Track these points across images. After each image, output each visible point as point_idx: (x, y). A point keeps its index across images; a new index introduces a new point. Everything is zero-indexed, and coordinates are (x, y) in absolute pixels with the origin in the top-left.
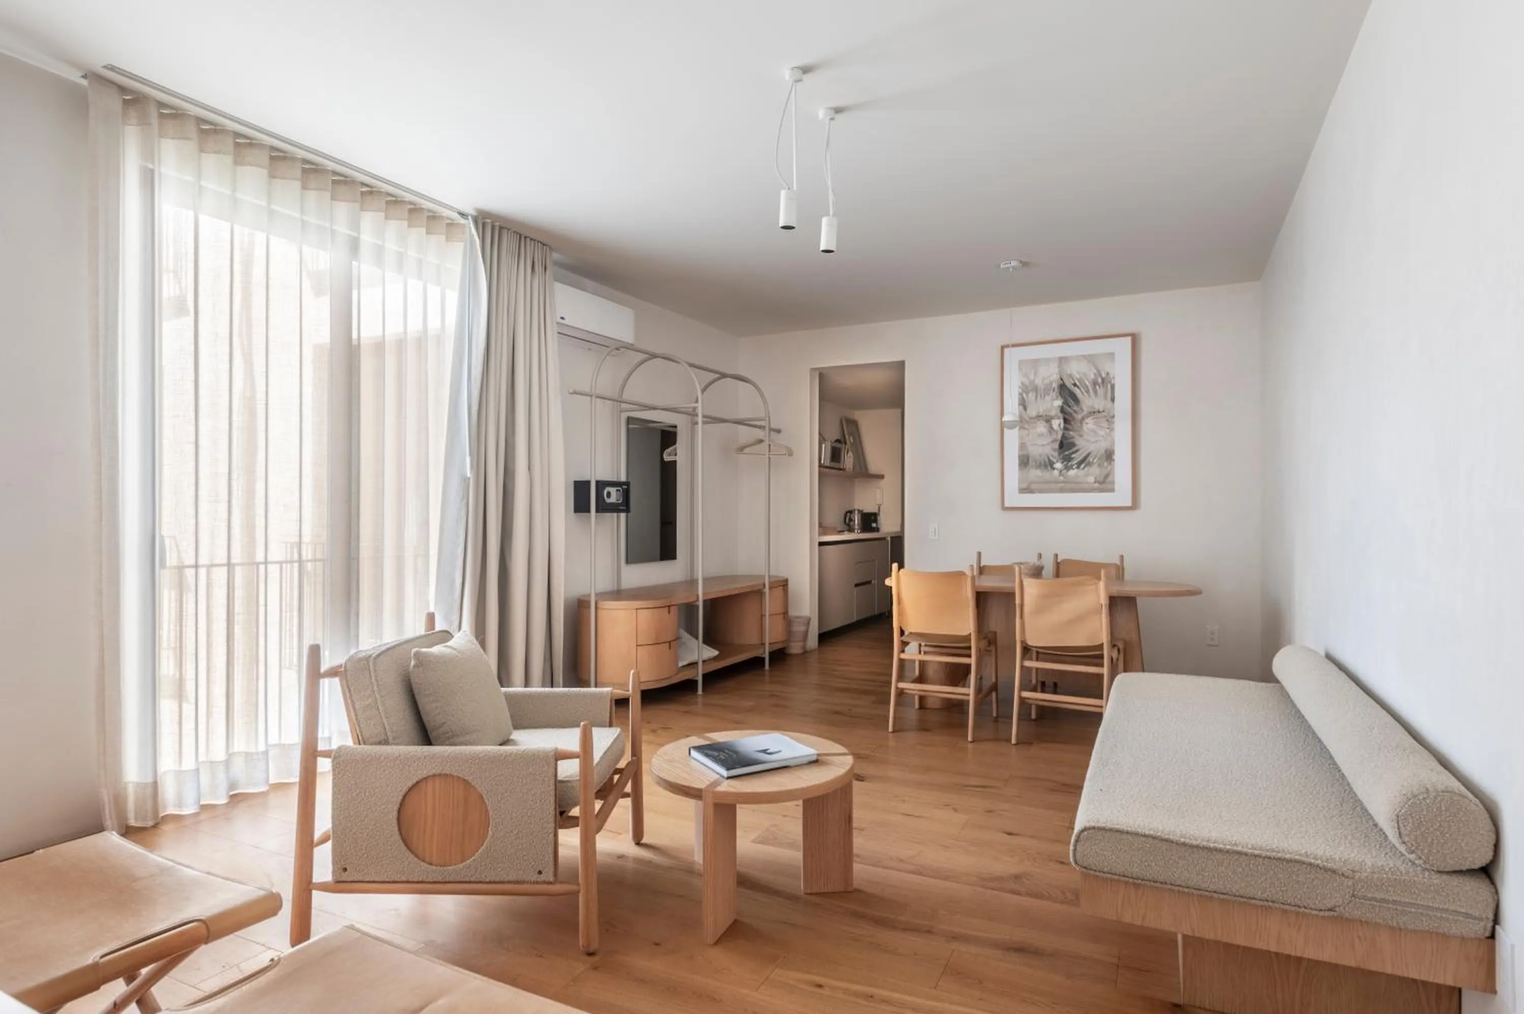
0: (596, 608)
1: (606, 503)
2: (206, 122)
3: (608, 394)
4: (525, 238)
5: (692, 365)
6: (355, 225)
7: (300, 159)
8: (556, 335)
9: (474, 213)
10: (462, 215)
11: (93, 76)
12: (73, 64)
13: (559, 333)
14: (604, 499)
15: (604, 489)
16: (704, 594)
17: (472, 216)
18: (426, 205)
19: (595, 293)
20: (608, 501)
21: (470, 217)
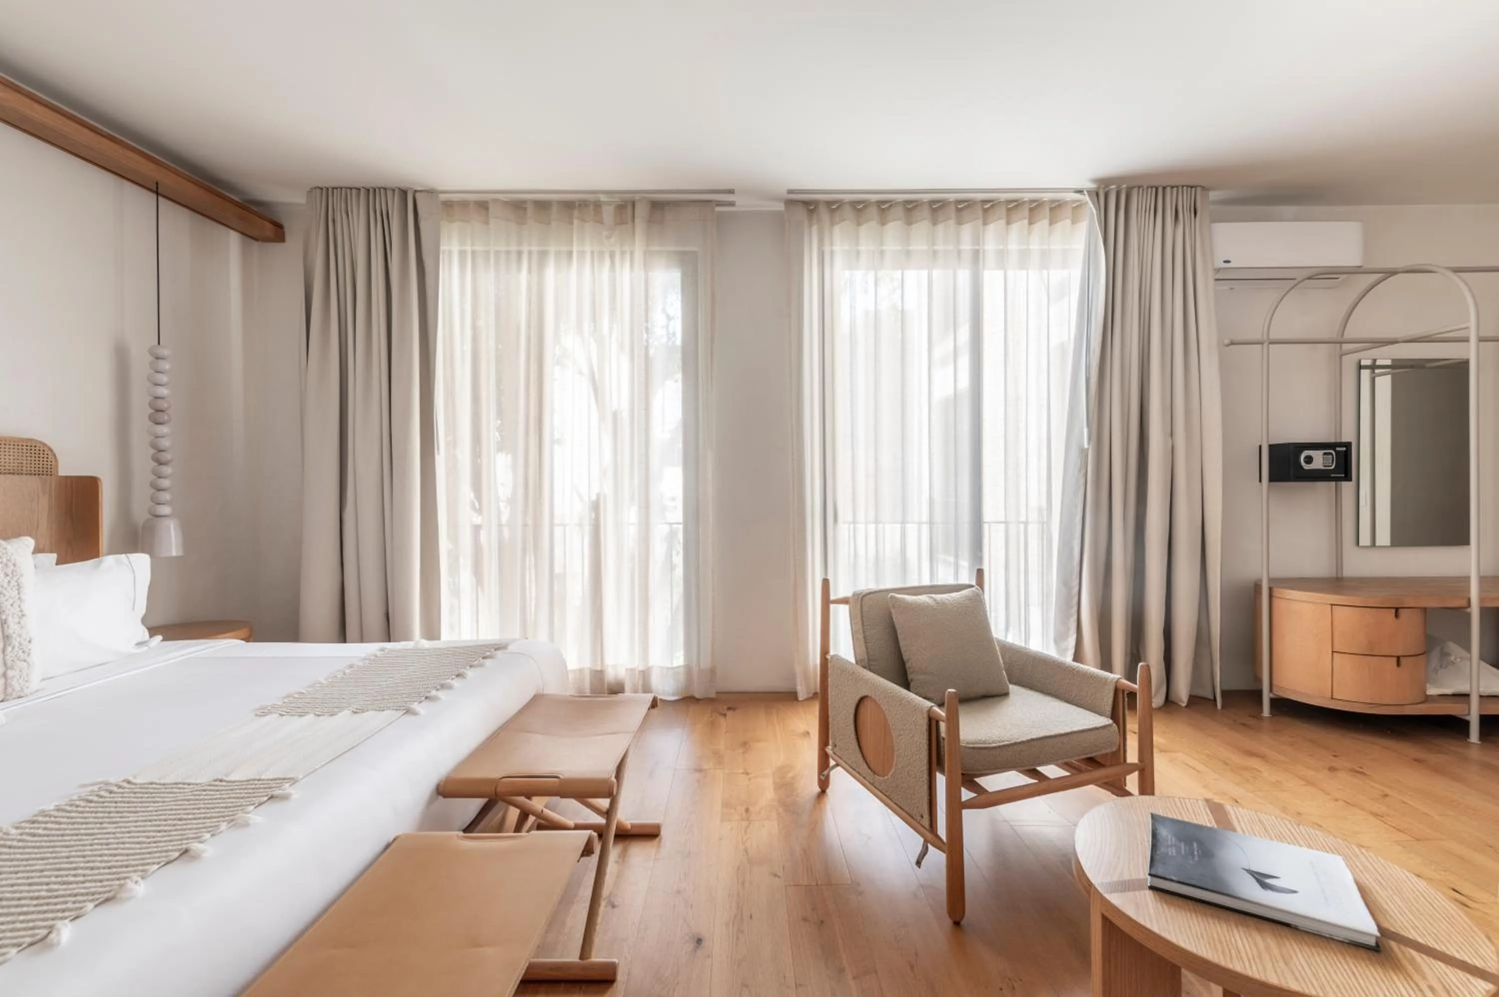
0: (1271, 596)
1: (1303, 469)
2: (859, 202)
3: (1325, 336)
4: (1164, 188)
5: (1457, 270)
6: (977, 239)
7: (926, 202)
8: (1211, 281)
9: (1093, 186)
10: (1080, 192)
11: (790, 203)
12: (776, 199)
13: (1216, 280)
14: (1301, 467)
15: (1301, 452)
16: (1481, 600)
17: (1089, 192)
18: (1046, 197)
19: (1297, 219)
20: (1306, 467)
21: (1085, 193)
